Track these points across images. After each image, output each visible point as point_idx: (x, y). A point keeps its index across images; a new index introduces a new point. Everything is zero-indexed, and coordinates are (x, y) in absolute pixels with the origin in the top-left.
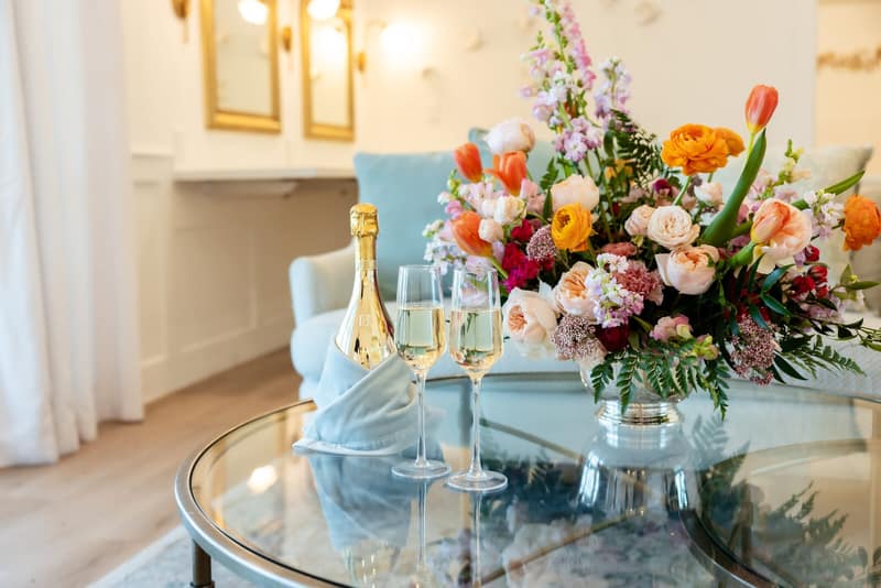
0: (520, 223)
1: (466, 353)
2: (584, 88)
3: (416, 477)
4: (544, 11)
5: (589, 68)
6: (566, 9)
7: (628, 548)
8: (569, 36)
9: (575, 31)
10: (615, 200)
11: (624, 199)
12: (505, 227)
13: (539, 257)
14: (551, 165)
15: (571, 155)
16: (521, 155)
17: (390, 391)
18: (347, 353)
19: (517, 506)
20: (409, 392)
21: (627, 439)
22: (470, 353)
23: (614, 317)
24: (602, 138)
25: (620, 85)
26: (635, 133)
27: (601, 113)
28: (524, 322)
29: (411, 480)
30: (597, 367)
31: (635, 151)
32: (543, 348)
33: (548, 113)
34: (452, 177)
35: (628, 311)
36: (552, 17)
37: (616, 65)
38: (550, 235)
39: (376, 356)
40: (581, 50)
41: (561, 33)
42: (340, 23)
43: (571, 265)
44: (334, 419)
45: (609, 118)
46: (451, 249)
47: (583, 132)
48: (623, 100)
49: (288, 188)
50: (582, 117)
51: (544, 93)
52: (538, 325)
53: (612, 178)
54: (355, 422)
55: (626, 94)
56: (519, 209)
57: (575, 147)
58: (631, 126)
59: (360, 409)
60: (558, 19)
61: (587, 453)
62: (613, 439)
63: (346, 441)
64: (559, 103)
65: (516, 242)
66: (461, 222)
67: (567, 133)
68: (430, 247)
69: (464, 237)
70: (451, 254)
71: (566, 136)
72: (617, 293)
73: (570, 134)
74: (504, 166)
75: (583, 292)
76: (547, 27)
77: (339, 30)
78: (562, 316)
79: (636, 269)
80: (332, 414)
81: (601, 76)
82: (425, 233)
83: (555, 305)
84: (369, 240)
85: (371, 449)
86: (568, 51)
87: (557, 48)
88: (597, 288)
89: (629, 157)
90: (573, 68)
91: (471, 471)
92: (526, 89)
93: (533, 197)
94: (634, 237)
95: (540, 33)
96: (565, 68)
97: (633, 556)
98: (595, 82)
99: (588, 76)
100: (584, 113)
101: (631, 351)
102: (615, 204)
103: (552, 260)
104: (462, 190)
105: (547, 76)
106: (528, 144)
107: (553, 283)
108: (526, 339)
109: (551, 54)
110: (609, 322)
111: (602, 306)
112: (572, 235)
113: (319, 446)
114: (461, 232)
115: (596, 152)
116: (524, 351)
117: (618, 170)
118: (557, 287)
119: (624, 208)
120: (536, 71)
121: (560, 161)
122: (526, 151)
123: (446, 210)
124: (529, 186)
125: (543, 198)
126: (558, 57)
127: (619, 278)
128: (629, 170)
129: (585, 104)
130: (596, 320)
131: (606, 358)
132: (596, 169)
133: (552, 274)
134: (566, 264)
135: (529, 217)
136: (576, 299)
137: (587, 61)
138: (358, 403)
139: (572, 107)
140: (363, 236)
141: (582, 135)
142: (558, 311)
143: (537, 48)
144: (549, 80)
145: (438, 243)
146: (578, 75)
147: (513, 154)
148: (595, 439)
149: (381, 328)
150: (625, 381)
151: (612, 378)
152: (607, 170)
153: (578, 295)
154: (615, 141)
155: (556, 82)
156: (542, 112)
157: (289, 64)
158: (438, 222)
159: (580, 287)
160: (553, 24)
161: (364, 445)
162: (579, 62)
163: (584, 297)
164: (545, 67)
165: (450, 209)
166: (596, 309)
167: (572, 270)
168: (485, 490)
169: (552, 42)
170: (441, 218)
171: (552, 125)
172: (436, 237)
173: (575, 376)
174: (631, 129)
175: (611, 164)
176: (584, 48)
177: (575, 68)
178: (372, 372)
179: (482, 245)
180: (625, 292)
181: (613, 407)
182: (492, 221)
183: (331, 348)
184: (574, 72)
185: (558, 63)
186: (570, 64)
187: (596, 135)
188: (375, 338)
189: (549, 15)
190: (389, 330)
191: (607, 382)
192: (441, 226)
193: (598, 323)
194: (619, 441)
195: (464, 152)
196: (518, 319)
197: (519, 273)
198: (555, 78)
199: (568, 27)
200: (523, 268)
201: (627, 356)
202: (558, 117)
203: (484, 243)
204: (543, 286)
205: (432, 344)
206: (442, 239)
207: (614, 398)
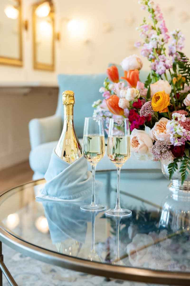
0: (137, 100)
1: (115, 155)
2: (164, 42)
3: (91, 211)
4: (147, 8)
5: (167, 33)
6: (157, 7)
7: (178, 248)
8: (158, 19)
9: (161, 17)
10: (177, 92)
11: (182, 91)
12: (130, 102)
13: (145, 115)
14: (149, 77)
15: (159, 71)
16: (136, 71)
17: (79, 173)
18: (60, 156)
19: (133, 227)
20: (87, 174)
21: (182, 197)
22: (117, 155)
23: (179, 141)
24: (172, 64)
25: (180, 41)
26: (187, 62)
27: (171, 54)
28: (139, 144)
29: (89, 212)
30: (170, 164)
31: (187, 70)
32: (147, 156)
33: (148, 53)
34: (106, 81)
35: (185, 139)
36: (151, 11)
37: (178, 32)
38: (151, 105)
39: (73, 158)
40: (163, 25)
41: (155, 18)
42: (49, 19)
43: (159, 119)
44: (54, 185)
45: (175, 56)
46: (105, 113)
47: (164, 61)
48: (181, 48)
49: (27, 91)
50: (163, 55)
51: (147, 44)
52: (145, 145)
53: (176, 82)
54: (63, 187)
55: (182, 46)
56: (136, 94)
57: (160, 68)
58: (185, 59)
59: (66, 181)
60: (153, 11)
61: (164, 204)
62: (175, 197)
63: (60, 195)
64: (153, 48)
65: (135, 109)
66: (111, 100)
67: (157, 62)
68: (95, 112)
69: (112, 106)
70: (105, 115)
71: (156, 63)
72: (181, 130)
73: (158, 63)
74: (129, 76)
75: (165, 131)
76: (149, 16)
77: (49, 22)
78: (155, 141)
79: (188, 121)
80: (53, 183)
81: (172, 38)
82: (93, 105)
83: (152, 137)
84: (71, 107)
85: (70, 199)
86: (158, 26)
87: (153, 24)
88: (172, 128)
89: (184, 73)
90: (160, 33)
91: (116, 208)
92: (138, 43)
93: (142, 89)
94: (188, 106)
95: (145, 18)
96: (156, 33)
97: (180, 251)
98: (169, 40)
99: (166, 37)
100: (164, 53)
101: (185, 157)
102: (178, 94)
103: (151, 117)
104: (110, 87)
105: (148, 37)
106: (140, 66)
107: (151, 127)
108: (139, 152)
109: (150, 27)
110: (177, 143)
111: (174, 136)
112: (161, 105)
113: (47, 197)
114: (111, 104)
115: (169, 70)
116: (137, 157)
117: (179, 79)
118: (153, 129)
119: (182, 95)
120: (143, 35)
121: (153, 75)
122: (139, 69)
123: (103, 95)
124: (140, 84)
125: (146, 90)
126: (153, 28)
127: (182, 123)
128: (184, 79)
129: (165, 49)
130: (171, 143)
131: (174, 160)
132: (169, 78)
133: (150, 123)
134: (157, 119)
135: (141, 98)
136: (162, 134)
137: (166, 30)
138: (65, 179)
139: (159, 51)
140: (68, 105)
141: (163, 63)
142: (153, 139)
143: (143, 25)
144: (149, 39)
145: (99, 110)
146: (162, 36)
147: (133, 70)
148: (167, 197)
149: (75, 146)
150: (183, 170)
151: (177, 169)
152: (174, 78)
153: (163, 132)
154: (177, 66)
155: (152, 39)
156: (145, 53)
157: (27, 36)
158: (99, 101)
159: (163, 128)
160: (151, 14)
161: (68, 197)
162: (162, 31)
163: (165, 133)
164: (147, 33)
165: (105, 95)
166: (171, 138)
167: (160, 121)
168: (122, 216)
169: (150, 22)
170: (100, 99)
171: (149, 59)
172: (98, 107)
173: (159, 171)
174: (185, 61)
175: (176, 76)
176: (164, 24)
177: (161, 33)
178: (71, 165)
179: (120, 110)
180: (184, 130)
181: (176, 183)
182: (124, 99)
183: (53, 155)
184: (160, 35)
185: (153, 31)
186: (158, 31)
187: (169, 63)
188: (72, 150)
189: (149, 10)
190: (79, 147)
191: (175, 170)
192: (101, 102)
193: (172, 144)
194: (178, 198)
195: (111, 70)
196: (136, 142)
197: (136, 122)
198: (152, 38)
199: (158, 15)
200: (138, 120)
201: (183, 159)
202: (153, 55)
203: (121, 109)
204: (147, 128)
205: (99, 151)
206: (102, 108)
207: (176, 179)
